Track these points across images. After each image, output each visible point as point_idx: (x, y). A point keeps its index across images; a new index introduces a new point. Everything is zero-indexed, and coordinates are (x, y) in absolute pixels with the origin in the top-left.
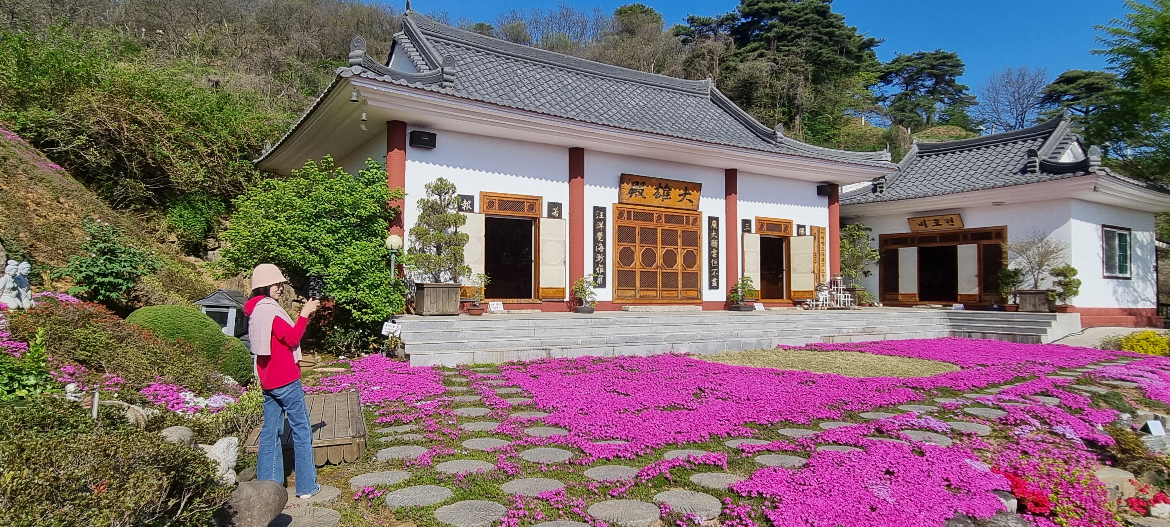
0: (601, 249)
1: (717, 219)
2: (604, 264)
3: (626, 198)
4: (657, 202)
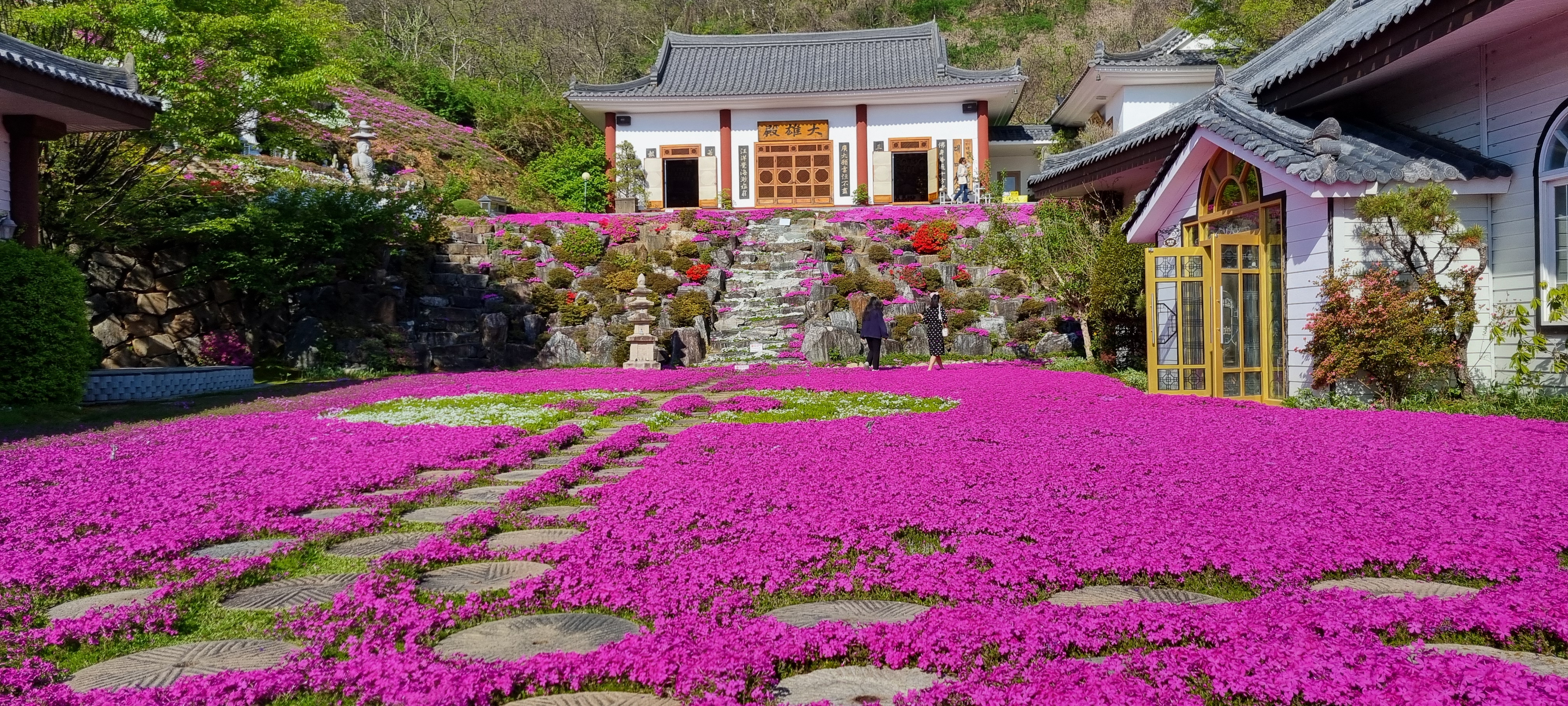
0: (745, 173)
1: (847, 144)
2: (747, 183)
3: (763, 138)
4: (790, 137)
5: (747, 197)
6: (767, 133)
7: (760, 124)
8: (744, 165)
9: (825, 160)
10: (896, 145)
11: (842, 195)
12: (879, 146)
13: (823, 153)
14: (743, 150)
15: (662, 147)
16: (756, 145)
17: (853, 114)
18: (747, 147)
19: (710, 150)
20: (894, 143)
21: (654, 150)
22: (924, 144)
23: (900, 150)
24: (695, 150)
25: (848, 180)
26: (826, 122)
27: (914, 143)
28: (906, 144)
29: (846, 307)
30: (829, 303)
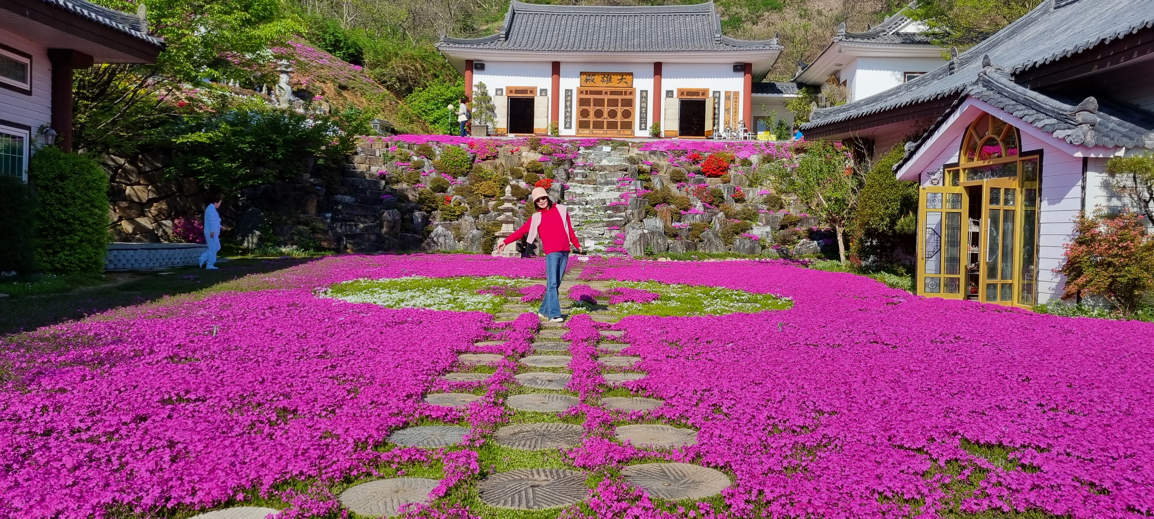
0: (569, 110)
1: (646, 91)
2: (571, 117)
3: (584, 84)
4: (604, 84)
5: (570, 127)
6: (587, 80)
7: (582, 73)
8: (568, 103)
9: (629, 103)
10: (682, 94)
11: (641, 129)
12: (670, 93)
13: (628, 97)
14: (568, 92)
15: (507, 88)
16: (578, 89)
17: (651, 69)
18: (571, 91)
19: (544, 92)
20: (681, 92)
21: (502, 90)
22: (703, 94)
23: (685, 97)
24: (532, 91)
25: (646, 118)
26: (631, 74)
27: (696, 93)
28: (690, 93)
29: (655, 215)
30: (644, 211)
